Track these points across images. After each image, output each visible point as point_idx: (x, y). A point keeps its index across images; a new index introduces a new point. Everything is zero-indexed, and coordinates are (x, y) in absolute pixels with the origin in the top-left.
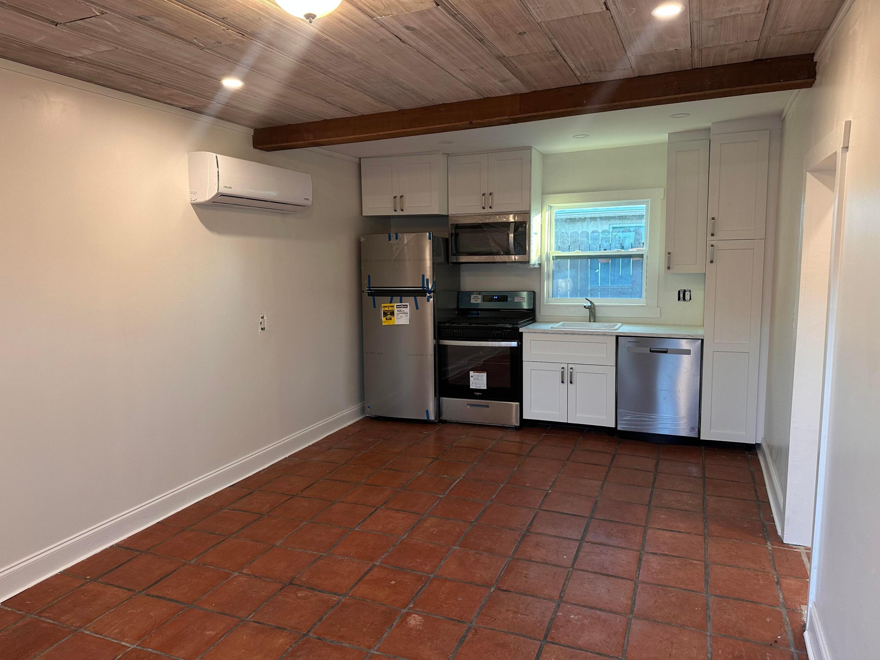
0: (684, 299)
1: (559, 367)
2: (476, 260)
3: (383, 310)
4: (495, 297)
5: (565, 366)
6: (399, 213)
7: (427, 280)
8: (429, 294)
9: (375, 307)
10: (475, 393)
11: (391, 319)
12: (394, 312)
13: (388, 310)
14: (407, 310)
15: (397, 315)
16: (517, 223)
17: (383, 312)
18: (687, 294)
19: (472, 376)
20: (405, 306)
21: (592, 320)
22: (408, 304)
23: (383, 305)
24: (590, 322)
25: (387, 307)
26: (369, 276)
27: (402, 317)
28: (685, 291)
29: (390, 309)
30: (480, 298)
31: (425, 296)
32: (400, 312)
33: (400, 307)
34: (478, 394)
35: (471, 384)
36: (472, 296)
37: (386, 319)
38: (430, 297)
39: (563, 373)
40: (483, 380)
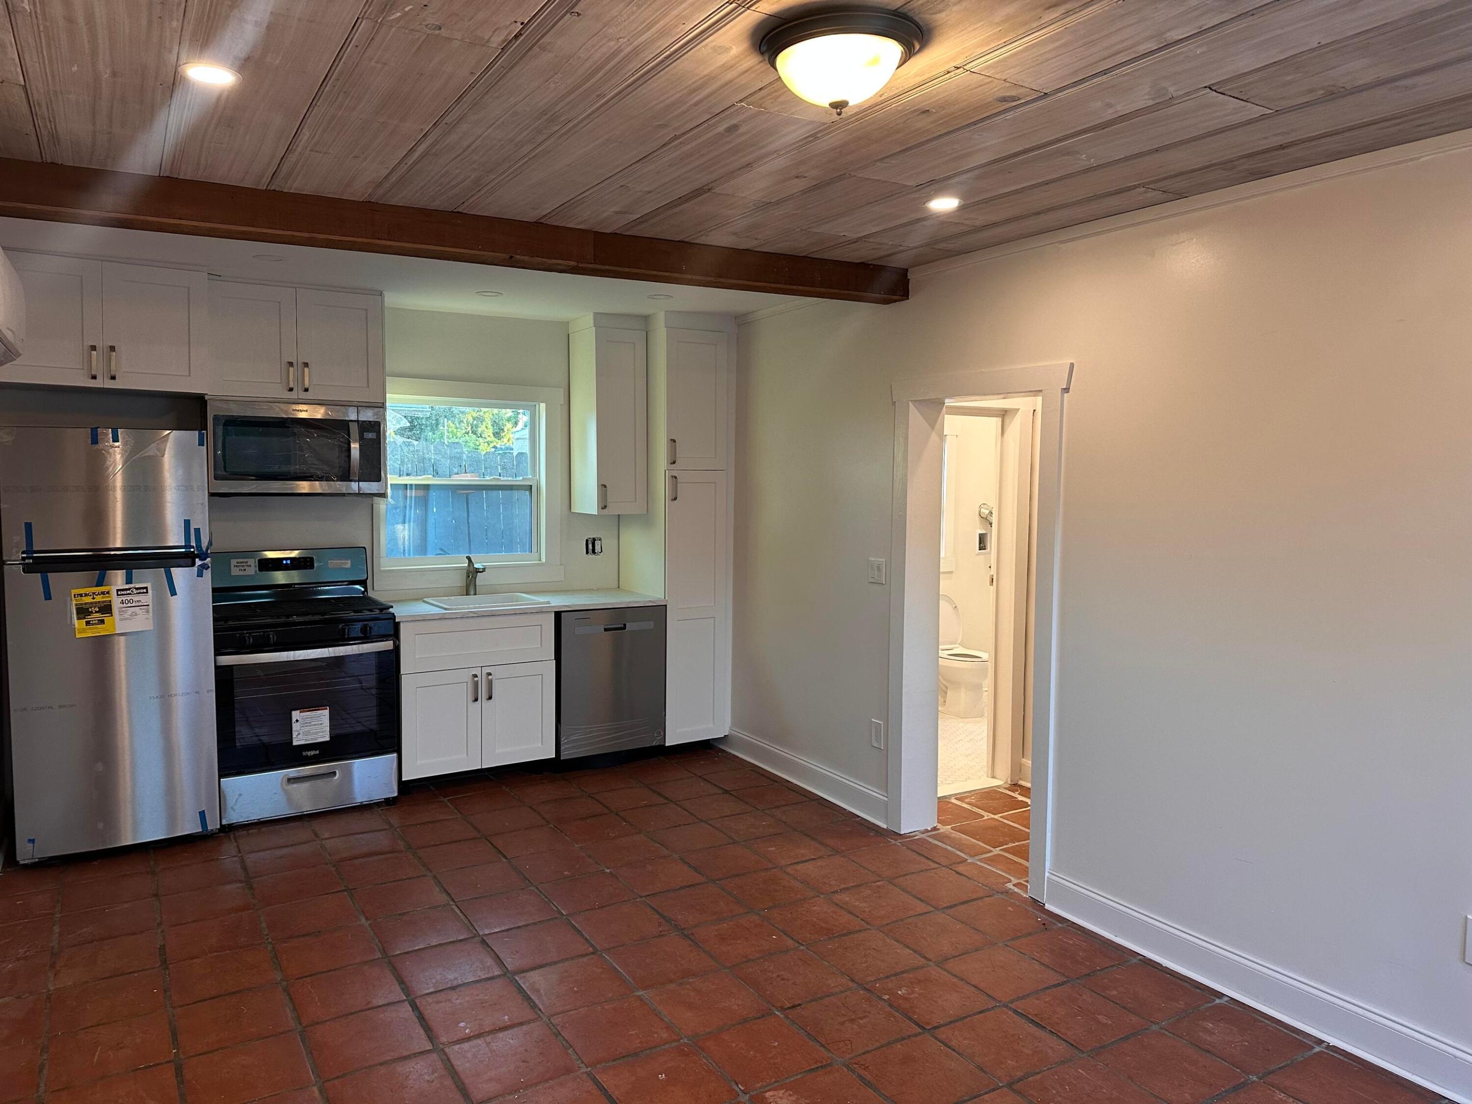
0: (594, 552)
1: (466, 676)
2: (276, 489)
3: (74, 602)
4: (284, 562)
5: (477, 671)
6: (102, 383)
7: (197, 531)
8: (201, 559)
9: (48, 596)
10: (304, 754)
11: (102, 622)
12: (111, 605)
13: (91, 603)
14: (147, 599)
15: (121, 611)
16: (360, 422)
17: (77, 609)
18: (597, 543)
19: (297, 721)
20: (142, 591)
21: (472, 592)
22: (149, 585)
23: (74, 592)
24: (467, 594)
25: (86, 595)
26: (28, 526)
27: (136, 615)
28: (594, 540)
29: (99, 599)
30: (253, 565)
31: (193, 564)
32: (129, 605)
33: (128, 592)
34: (312, 753)
35: (294, 736)
36: (234, 562)
37: (88, 623)
38: (204, 567)
39: (476, 684)
40: (321, 724)
